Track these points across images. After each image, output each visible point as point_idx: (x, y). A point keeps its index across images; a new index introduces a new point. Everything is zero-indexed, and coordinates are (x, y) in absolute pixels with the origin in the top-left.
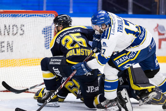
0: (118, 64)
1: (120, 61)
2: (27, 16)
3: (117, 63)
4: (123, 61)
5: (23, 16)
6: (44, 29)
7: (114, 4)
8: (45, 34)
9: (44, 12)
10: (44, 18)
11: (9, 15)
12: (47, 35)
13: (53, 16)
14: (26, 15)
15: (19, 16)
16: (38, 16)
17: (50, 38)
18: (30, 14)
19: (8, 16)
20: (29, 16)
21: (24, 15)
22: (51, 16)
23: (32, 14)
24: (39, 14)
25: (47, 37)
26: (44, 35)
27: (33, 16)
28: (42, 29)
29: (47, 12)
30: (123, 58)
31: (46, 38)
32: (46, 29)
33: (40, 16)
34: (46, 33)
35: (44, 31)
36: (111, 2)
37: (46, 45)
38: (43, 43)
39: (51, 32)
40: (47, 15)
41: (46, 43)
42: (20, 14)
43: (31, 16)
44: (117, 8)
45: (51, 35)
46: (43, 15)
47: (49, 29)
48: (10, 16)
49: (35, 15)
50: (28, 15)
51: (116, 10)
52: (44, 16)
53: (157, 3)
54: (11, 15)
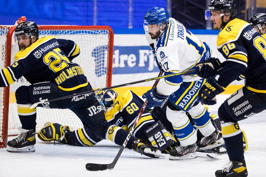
0: (183, 107)
1: (184, 103)
2: (71, 34)
3: (181, 106)
4: (187, 101)
5: (66, 33)
6: (95, 50)
7: (187, 16)
8: (95, 56)
9: (94, 28)
10: (94, 36)
11: (48, 31)
12: (99, 57)
13: (107, 32)
14: (71, 31)
15: (61, 33)
16: (86, 32)
17: (102, 63)
18: (75, 31)
19: (46, 33)
20: (74, 33)
21: (68, 32)
22: (103, 32)
23: (78, 31)
24: (87, 31)
25: (99, 61)
26: (94, 58)
27: (80, 32)
28: (92, 50)
29: (97, 28)
30: (186, 97)
31: (97, 62)
32: (98, 50)
33: (89, 33)
34: (97, 55)
35: (95, 53)
36: (184, 14)
37: (97, 72)
38: (94, 68)
39: (104, 54)
40: (98, 31)
41: (97, 68)
42: (62, 31)
43: (77, 33)
44: (191, 22)
45: (104, 58)
46: (93, 32)
47: (101, 49)
48: (48, 34)
49: (83, 32)
50: (72, 32)
51: (190, 24)
52: (95, 33)
53: (244, 14)
54: (50, 32)
